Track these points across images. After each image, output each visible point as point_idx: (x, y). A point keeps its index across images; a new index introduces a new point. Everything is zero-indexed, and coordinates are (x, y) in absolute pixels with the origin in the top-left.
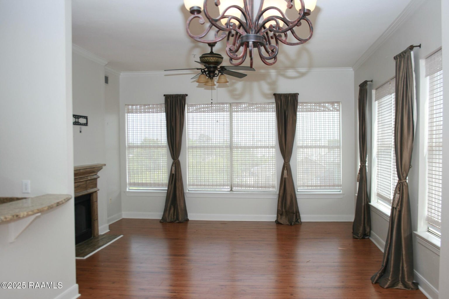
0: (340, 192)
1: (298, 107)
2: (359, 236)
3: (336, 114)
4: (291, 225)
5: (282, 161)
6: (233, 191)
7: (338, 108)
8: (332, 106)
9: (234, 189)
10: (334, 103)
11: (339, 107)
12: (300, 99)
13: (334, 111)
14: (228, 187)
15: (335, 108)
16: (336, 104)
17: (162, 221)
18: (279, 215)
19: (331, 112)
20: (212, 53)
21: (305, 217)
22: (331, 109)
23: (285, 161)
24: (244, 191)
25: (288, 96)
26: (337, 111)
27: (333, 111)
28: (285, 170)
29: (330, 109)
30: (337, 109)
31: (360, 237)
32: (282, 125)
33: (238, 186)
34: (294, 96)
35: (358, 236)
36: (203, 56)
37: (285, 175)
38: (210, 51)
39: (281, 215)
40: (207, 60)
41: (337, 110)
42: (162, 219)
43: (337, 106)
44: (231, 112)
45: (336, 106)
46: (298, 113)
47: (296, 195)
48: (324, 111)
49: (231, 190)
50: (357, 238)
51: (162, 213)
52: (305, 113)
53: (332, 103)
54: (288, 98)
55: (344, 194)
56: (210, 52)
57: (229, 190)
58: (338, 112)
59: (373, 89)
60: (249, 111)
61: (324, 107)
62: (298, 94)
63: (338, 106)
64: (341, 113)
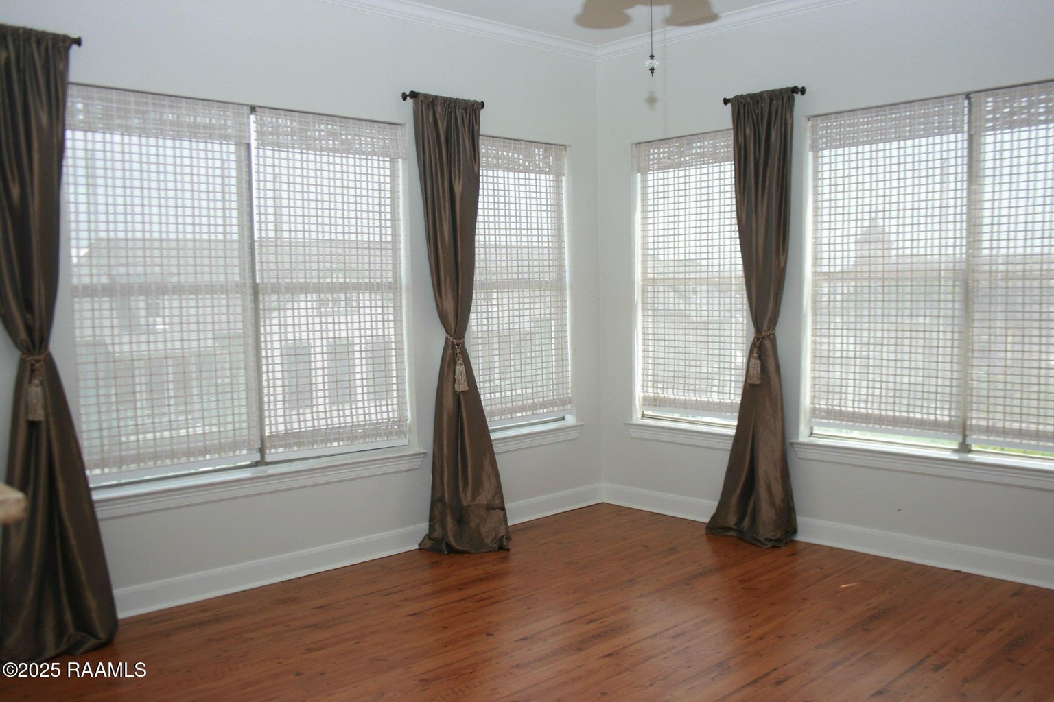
0: (563, 419)
6: (266, 463)
9: (274, 453)
13: (549, 173)
19: (542, 176)
22: (541, 164)
23: (452, 334)
25: (454, 107)
27: (545, 172)
29: (540, 167)
34: (472, 110)
37: (463, 383)
48: (526, 169)
49: (262, 462)
54: (454, 112)
55: (582, 425)
64: (565, 178)
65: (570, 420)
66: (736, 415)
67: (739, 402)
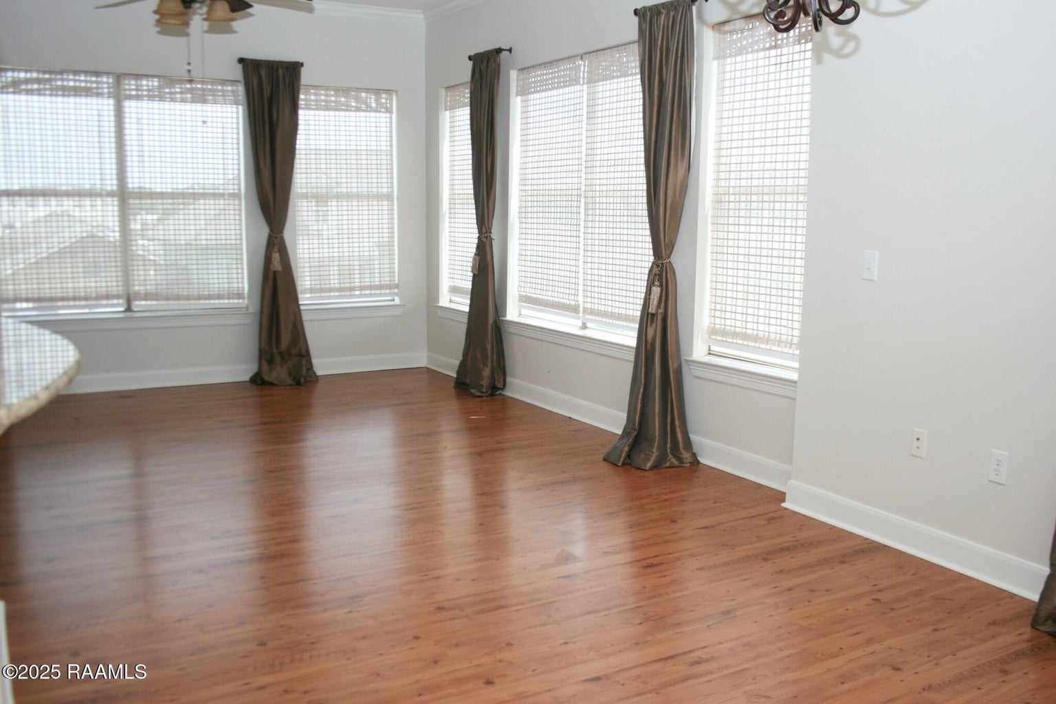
0: (394, 300)
2: (484, 390)
3: (383, 116)
4: (298, 384)
5: (264, 231)
6: (132, 311)
7: (388, 105)
8: (376, 100)
9: (138, 304)
10: (381, 91)
11: (391, 104)
12: (306, 76)
13: (380, 112)
14: (121, 301)
15: (382, 105)
16: (384, 96)
18: (265, 363)
19: (373, 114)
21: (323, 365)
22: (374, 105)
23: (271, 230)
24: (173, 310)
25: (277, 68)
26: (386, 112)
27: (376, 111)
28: (276, 252)
29: (371, 107)
30: (387, 107)
31: (486, 393)
32: (264, 139)
33: (147, 297)
34: (293, 69)
35: (482, 392)
37: (277, 265)
39: (271, 362)
41: (389, 111)
43: (386, 99)
44: (119, 98)
45: (383, 101)
46: (302, 113)
47: (302, 312)
48: (358, 109)
49: (129, 309)
50: (479, 396)
52: (312, 112)
53: (377, 92)
54: (277, 71)
55: (404, 305)
57: (122, 309)
58: (388, 115)
59: (512, 69)
60: (161, 98)
61: (357, 99)
62: (302, 65)
63: (389, 99)
64: (394, 116)
65: (397, 301)
66: (469, 296)
67: (471, 287)
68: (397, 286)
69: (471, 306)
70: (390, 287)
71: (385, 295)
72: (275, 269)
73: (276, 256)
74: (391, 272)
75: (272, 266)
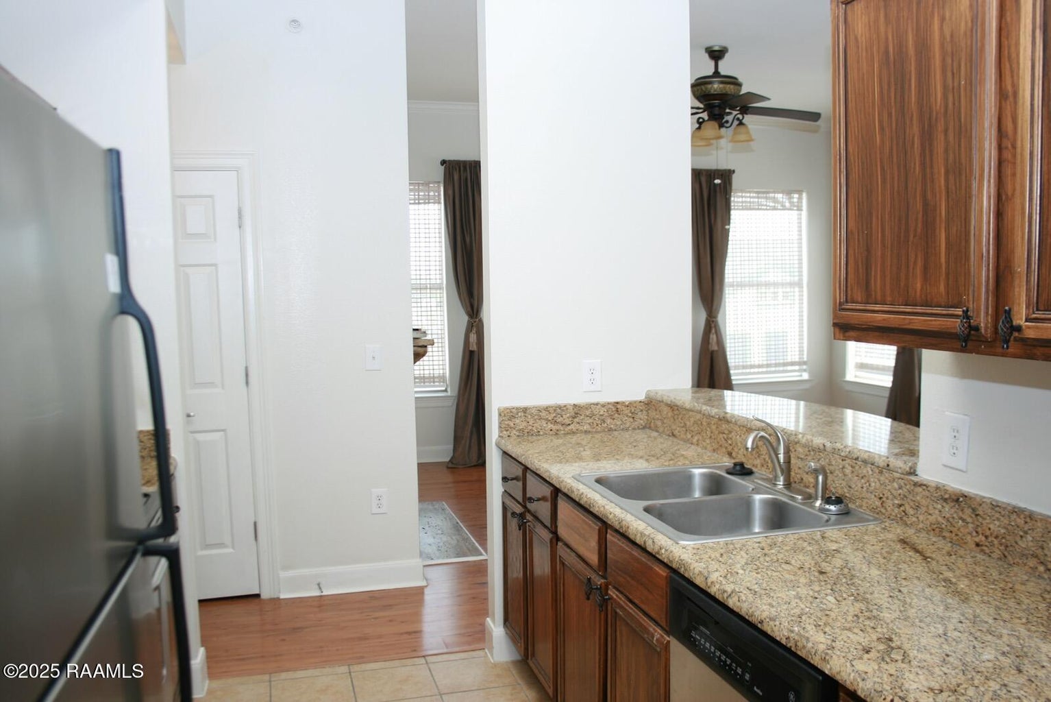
1: (732, 199)
3: (794, 214)
7: (799, 204)
8: (789, 199)
10: (793, 192)
11: (802, 202)
13: (793, 210)
15: (793, 204)
16: (796, 196)
17: (450, 465)
19: (787, 213)
20: (716, 73)
22: (787, 205)
25: (714, 175)
26: (797, 210)
27: (789, 210)
28: (712, 334)
29: (785, 206)
34: (726, 175)
36: (699, 81)
37: (713, 345)
38: (713, 71)
40: (705, 92)
41: (800, 209)
42: (450, 461)
43: (798, 199)
45: (796, 200)
46: (732, 212)
48: (775, 209)
51: (451, 447)
53: (790, 193)
54: (715, 178)
55: (811, 381)
56: (714, 73)
58: (799, 213)
61: (775, 200)
62: (733, 172)
63: (800, 199)
64: (804, 213)
65: (805, 376)
68: (805, 363)
69: (893, 382)
70: (799, 363)
71: (795, 371)
72: (713, 349)
73: (713, 337)
74: (801, 351)
75: (710, 346)
